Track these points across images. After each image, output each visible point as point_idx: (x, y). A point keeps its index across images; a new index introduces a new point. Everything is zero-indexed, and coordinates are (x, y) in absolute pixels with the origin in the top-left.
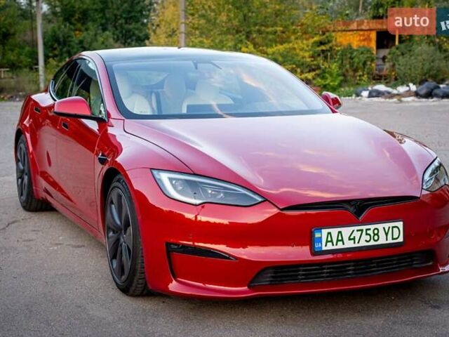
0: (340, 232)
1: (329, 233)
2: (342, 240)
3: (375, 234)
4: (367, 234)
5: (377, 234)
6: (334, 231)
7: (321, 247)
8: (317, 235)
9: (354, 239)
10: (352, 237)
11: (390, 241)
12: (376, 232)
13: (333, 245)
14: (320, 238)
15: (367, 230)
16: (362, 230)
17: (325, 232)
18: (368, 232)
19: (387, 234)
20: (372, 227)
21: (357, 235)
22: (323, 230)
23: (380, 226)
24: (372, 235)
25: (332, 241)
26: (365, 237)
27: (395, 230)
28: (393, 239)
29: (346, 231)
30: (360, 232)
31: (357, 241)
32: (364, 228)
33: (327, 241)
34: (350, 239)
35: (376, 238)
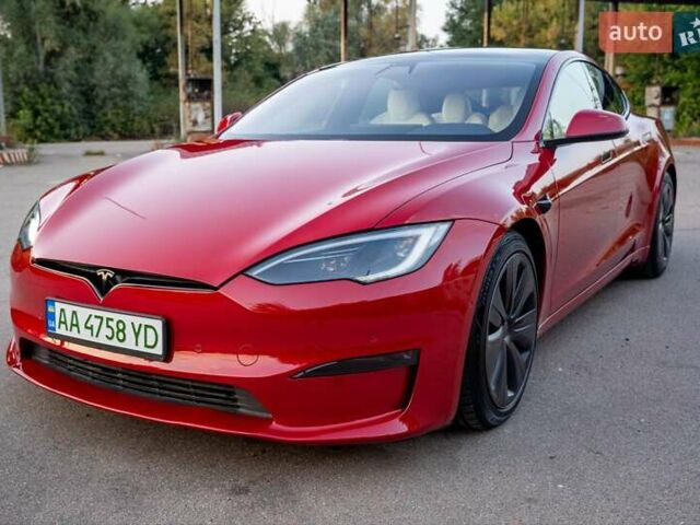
0: (74, 313)
1: (62, 310)
2: (77, 325)
3: (119, 330)
4: (108, 326)
5: (123, 331)
6: (69, 309)
7: (54, 329)
8: (50, 309)
9: (91, 328)
10: (89, 325)
11: (141, 348)
12: (121, 326)
13: (67, 328)
14: (54, 314)
15: (108, 319)
16: (102, 318)
17: (59, 306)
18: (110, 323)
19: (137, 335)
20: (116, 317)
21: (95, 322)
22: (56, 304)
23: (128, 319)
24: (116, 330)
25: (65, 323)
26: (105, 331)
27: (150, 331)
28: (146, 346)
29: (84, 312)
30: (99, 320)
31: (95, 334)
32: (105, 315)
33: (60, 322)
34: (86, 327)
35: (121, 336)
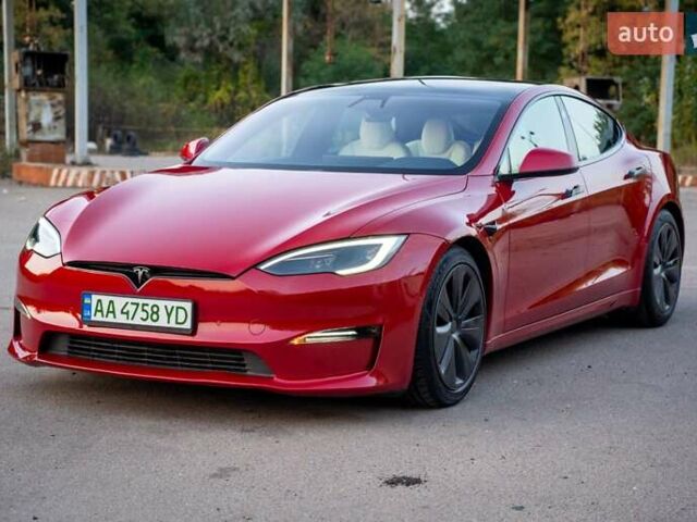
0: (111, 302)
1: (99, 301)
2: (113, 312)
3: (153, 312)
4: (143, 310)
5: (157, 313)
6: (106, 299)
7: (90, 317)
8: (87, 301)
9: (127, 313)
10: (125, 311)
11: (173, 324)
12: (155, 309)
13: (103, 315)
14: (90, 305)
15: (144, 305)
16: (138, 305)
17: (95, 298)
18: (146, 308)
19: (169, 315)
20: (151, 302)
21: (131, 308)
22: (93, 296)
23: (161, 303)
24: (150, 313)
25: (101, 311)
26: (141, 314)
27: (181, 312)
28: (177, 323)
29: (119, 302)
30: (135, 307)
31: (130, 317)
32: (141, 301)
33: (97, 311)
34: (122, 312)
35: (155, 317)
